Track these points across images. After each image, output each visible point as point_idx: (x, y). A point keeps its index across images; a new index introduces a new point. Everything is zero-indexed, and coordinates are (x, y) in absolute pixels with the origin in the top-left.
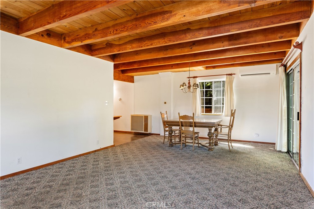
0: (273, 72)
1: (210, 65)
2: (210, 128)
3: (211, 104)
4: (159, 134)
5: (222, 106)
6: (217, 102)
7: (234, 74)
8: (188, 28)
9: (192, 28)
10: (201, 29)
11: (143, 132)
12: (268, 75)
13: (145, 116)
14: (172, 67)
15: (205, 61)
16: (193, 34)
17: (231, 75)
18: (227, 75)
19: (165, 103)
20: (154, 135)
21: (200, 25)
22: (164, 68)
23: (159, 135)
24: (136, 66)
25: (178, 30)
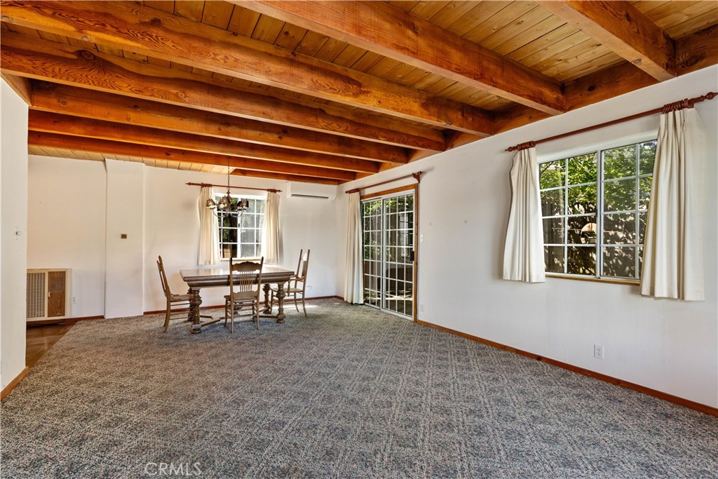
0: (332, 197)
1: (244, 168)
2: (280, 283)
3: (236, 242)
4: (102, 317)
5: (255, 243)
6: (246, 236)
7: (279, 191)
8: (321, 108)
9: (327, 112)
10: (341, 119)
11: (46, 318)
12: (325, 200)
13: (50, 273)
14: (168, 154)
15: (245, 160)
16: (330, 122)
17: (274, 191)
18: (268, 190)
19: (124, 236)
20: (82, 321)
21: (340, 111)
22: (142, 153)
23: (100, 320)
24: (81, 130)
25: (304, 104)
